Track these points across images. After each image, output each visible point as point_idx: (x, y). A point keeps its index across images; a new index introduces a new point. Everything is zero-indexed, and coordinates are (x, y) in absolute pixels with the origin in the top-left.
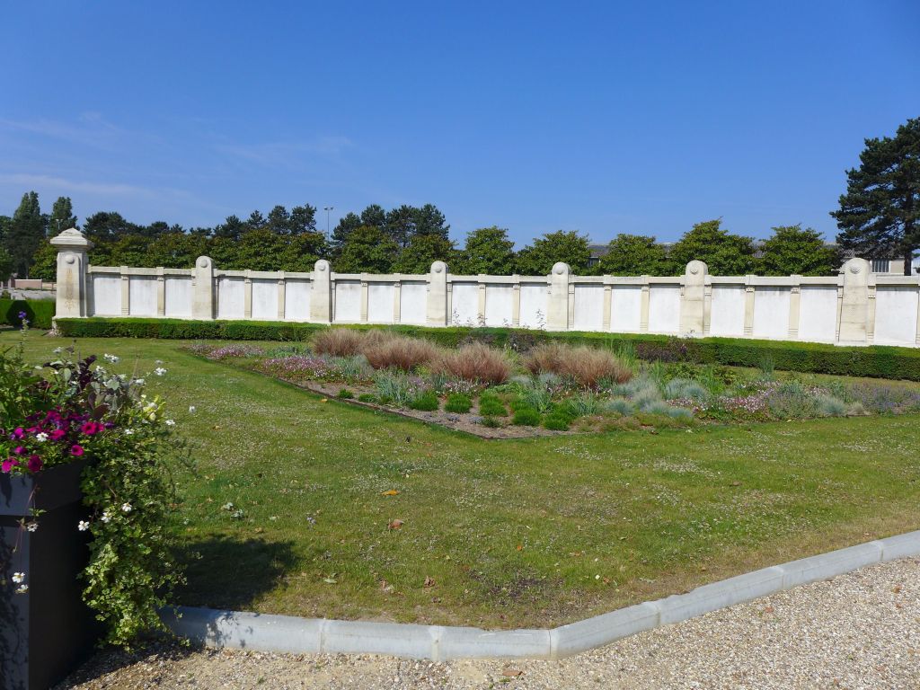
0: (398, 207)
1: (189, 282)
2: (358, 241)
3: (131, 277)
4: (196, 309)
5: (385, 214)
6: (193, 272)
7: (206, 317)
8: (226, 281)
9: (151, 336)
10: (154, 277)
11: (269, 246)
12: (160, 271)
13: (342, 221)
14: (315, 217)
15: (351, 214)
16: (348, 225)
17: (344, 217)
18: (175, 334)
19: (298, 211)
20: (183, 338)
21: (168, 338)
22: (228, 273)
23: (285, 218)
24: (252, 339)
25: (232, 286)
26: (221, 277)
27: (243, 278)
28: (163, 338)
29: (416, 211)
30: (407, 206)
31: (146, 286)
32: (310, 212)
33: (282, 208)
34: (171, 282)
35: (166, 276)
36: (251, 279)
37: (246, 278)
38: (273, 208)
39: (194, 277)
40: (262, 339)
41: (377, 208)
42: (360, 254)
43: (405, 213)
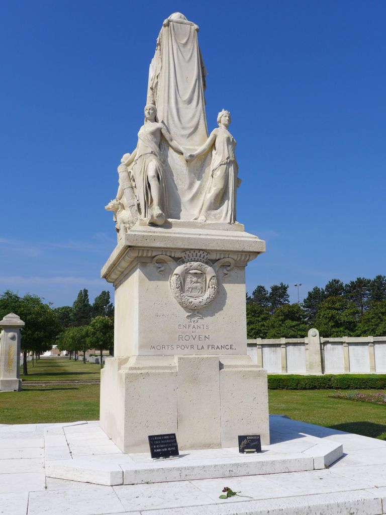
0: (355, 280)
1: (303, 347)
2: (329, 308)
3: (263, 346)
4: (310, 366)
5: (344, 285)
6: (306, 340)
7: (318, 373)
8: (329, 346)
9: (283, 388)
10: (279, 345)
11: (259, 317)
12: (283, 340)
13: (310, 294)
14: (289, 292)
15: (317, 288)
16: (315, 297)
17: (311, 290)
18: (300, 386)
19: (275, 289)
20: (305, 389)
21: (294, 389)
22: (331, 339)
23: (266, 294)
24: (357, 388)
25: (333, 349)
26: (326, 343)
27: (342, 343)
28: (292, 389)
29: (369, 281)
30: (362, 278)
31: (273, 351)
32: (284, 288)
33: (263, 288)
34: (290, 348)
35: (287, 344)
36: (348, 343)
37: (345, 343)
38: (255, 287)
39: (307, 344)
40: (364, 388)
41: (337, 282)
42: (332, 318)
43: (360, 284)
